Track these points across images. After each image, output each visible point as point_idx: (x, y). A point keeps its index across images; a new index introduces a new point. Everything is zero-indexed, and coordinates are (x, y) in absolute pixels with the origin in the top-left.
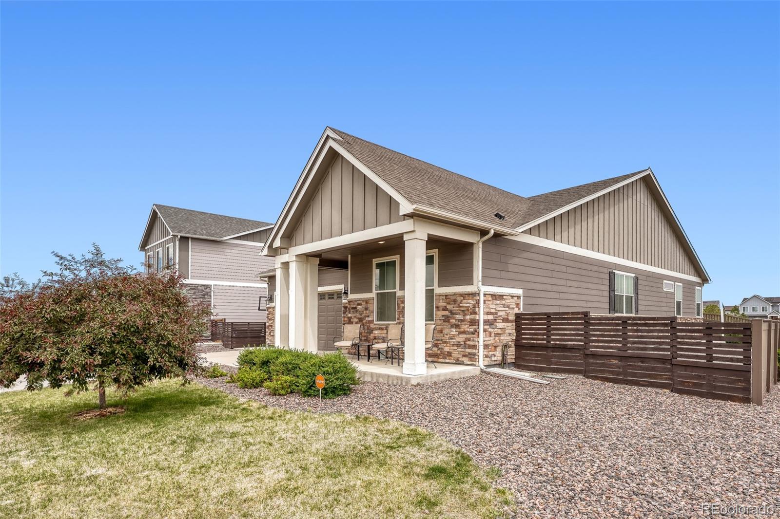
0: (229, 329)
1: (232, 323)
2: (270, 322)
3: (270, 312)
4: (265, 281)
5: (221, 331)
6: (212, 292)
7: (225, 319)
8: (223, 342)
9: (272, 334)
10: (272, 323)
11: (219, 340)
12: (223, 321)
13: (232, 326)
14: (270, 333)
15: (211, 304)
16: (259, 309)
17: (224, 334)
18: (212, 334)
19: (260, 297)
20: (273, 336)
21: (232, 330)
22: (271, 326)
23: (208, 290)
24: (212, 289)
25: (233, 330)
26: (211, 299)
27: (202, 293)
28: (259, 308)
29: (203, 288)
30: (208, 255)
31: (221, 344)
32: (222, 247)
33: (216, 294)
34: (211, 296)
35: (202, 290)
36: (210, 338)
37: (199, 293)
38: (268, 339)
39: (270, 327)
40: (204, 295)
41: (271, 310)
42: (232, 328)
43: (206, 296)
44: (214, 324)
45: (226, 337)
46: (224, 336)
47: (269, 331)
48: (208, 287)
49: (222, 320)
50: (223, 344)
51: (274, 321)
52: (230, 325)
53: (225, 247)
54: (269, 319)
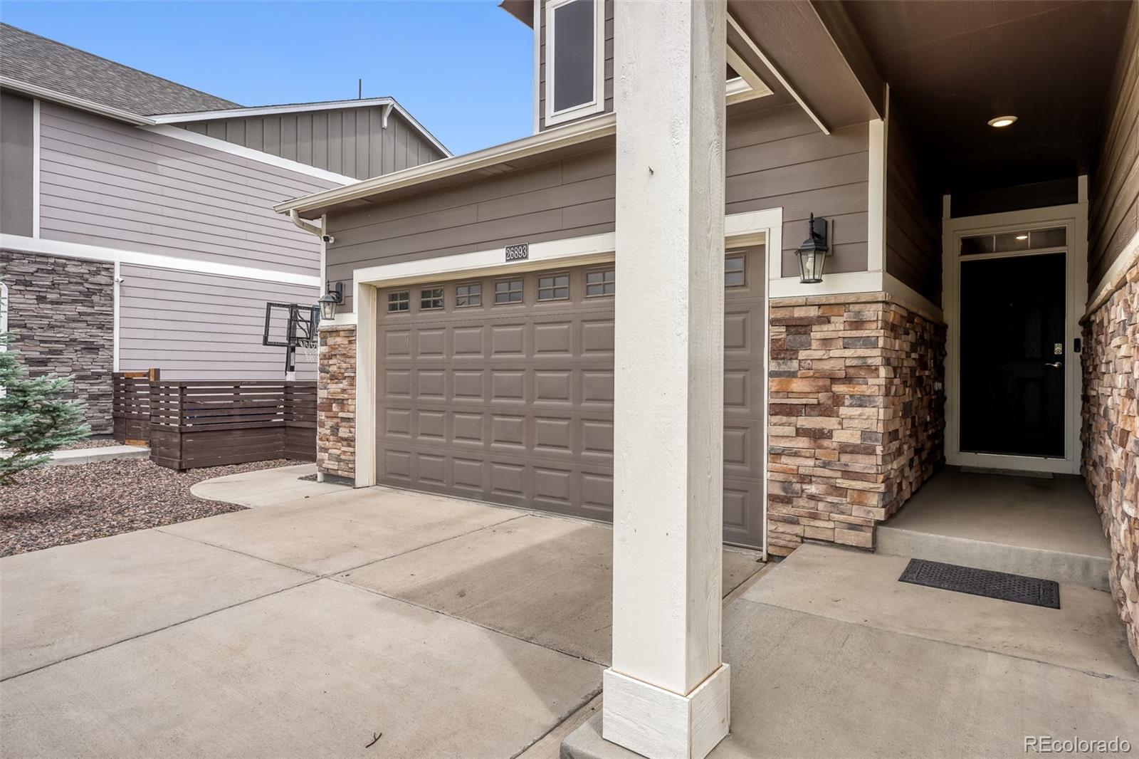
0: (174, 406)
1: (183, 387)
2: (335, 387)
3: (333, 348)
4: (315, 230)
5: (146, 410)
6: (117, 288)
7: (157, 371)
8: (150, 445)
9: (343, 432)
10: (344, 391)
11: (138, 438)
12: (152, 379)
13: (182, 395)
14: (335, 429)
15: (112, 322)
16: (266, 343)
17: (153, 419)
18: (114, 418)
19: (270, 305)
20: (350, 441)
21: (182, 409)
22: (341, 403)
23: (102, 279)
24: (117, 277)
25: (187, 408)
26: (112, 306)
27: (80, 288)
28: (266, 338)
29: (84, 269)
30: (100, 166)
31: (143, 453)
32: (147, 146)
33: (128, 292)
34: (112, 299)
35: (81, 276)
36: (110, 430)
37: (72, 287)
38: (325, 450)
39: (335, 407)
40: (89, 293)
41: (339, 340)
42: (182, 402)
43: (95, 298)
44: (123, 385)
45: (162, 430)
46: (154, 429)
47: (330, 423)
48: (105, 267)
49: (148, 374)
50: (153, 453)
51: (352, 385)
52: (174, 391)
53: (157, 148)
54: (328, 375)
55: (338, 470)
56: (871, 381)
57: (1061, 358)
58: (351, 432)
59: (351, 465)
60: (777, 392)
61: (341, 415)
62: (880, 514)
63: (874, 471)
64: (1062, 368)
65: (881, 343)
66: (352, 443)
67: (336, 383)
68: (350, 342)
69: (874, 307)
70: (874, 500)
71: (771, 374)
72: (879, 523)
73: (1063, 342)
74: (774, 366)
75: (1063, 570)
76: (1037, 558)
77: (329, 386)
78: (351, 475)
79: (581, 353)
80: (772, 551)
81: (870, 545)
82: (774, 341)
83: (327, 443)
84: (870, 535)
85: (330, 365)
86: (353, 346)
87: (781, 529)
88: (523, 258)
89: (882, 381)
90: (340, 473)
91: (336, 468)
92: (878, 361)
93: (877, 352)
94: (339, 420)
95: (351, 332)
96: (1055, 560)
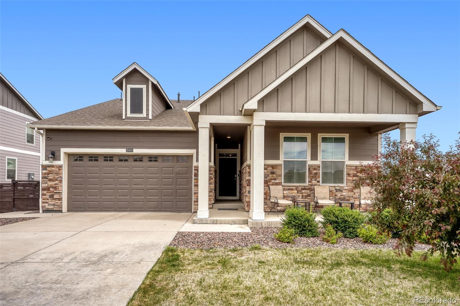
3: (50, 171)
9: (56, 197)
10: (56, 184)
14: (52, 196)
22: (55, 188)
38: (46, 203)
39: (51, 189)
41: (53, 169)
47: (49, 194)
51: (61, 182)
54: (48, 179)
55: (54, 208)
56: (212, 180)
57: (236, 178)
58: (60, 196)
59: (60, 206)
60: (195, 182)
61: (55, 191)
62: (213, 202)
63: (212, 195)
64: (236, 179)
65: (213, 174)
66: (61, 200)
67: (52, 182)
68: (59, 170)
69: (212, 168)
70: (212, 200)
71: (194, 179)
72: (213, 203)
73: (236, 175)
74: (195, 178)
75: (238, 207)
76: (235, 206)
77: (48, 183)
78: (61, 209)
79: (147, 174)
80: (194, 211)
81: (212, 207)
82: (195, 173)
83: (47, 201)
84: (212, 206)
85: (48, 176)
86: (61, 171)
87: (196, 207)
88: (131, 152)
89: (214, 180)
90: (54, 209)
91: (53, 208)
92: (213, 177)
93: (213, 175)
94: (54, 193)
95: (60, 167)
96: (237, 206)
